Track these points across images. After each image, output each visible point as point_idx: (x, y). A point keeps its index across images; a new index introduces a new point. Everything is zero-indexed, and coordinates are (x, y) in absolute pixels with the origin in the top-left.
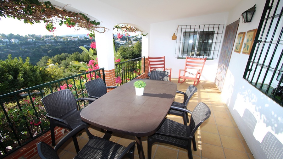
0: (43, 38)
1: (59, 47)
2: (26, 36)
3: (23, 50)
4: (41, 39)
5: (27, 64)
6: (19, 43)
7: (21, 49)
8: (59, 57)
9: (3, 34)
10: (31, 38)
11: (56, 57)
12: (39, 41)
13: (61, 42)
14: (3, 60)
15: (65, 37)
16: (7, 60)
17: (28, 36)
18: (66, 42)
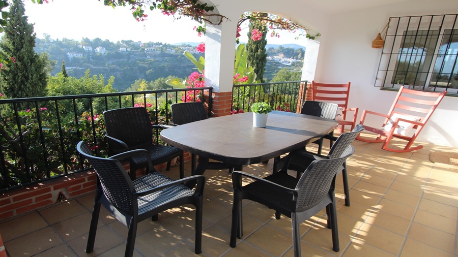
0: (143, 48)
1: (166, 64)
2: (119, 42)
3: (109, 67)
4: (139, 48)
5: (109, 88)
6: (106, 54)
7: (107, 64)
8: (163, 82)
9: (87, 38)
10: (124, 47)
11: (157, 81)
12: (136, 52)
13: (171, 55)
14: (77, 79)
15: (180, 46)
16: (83, 78)
17: (121, 43)
18: (179, 56)
